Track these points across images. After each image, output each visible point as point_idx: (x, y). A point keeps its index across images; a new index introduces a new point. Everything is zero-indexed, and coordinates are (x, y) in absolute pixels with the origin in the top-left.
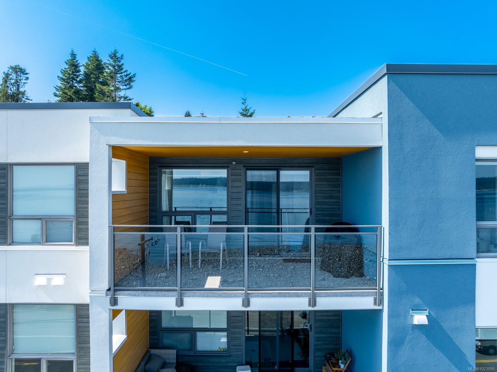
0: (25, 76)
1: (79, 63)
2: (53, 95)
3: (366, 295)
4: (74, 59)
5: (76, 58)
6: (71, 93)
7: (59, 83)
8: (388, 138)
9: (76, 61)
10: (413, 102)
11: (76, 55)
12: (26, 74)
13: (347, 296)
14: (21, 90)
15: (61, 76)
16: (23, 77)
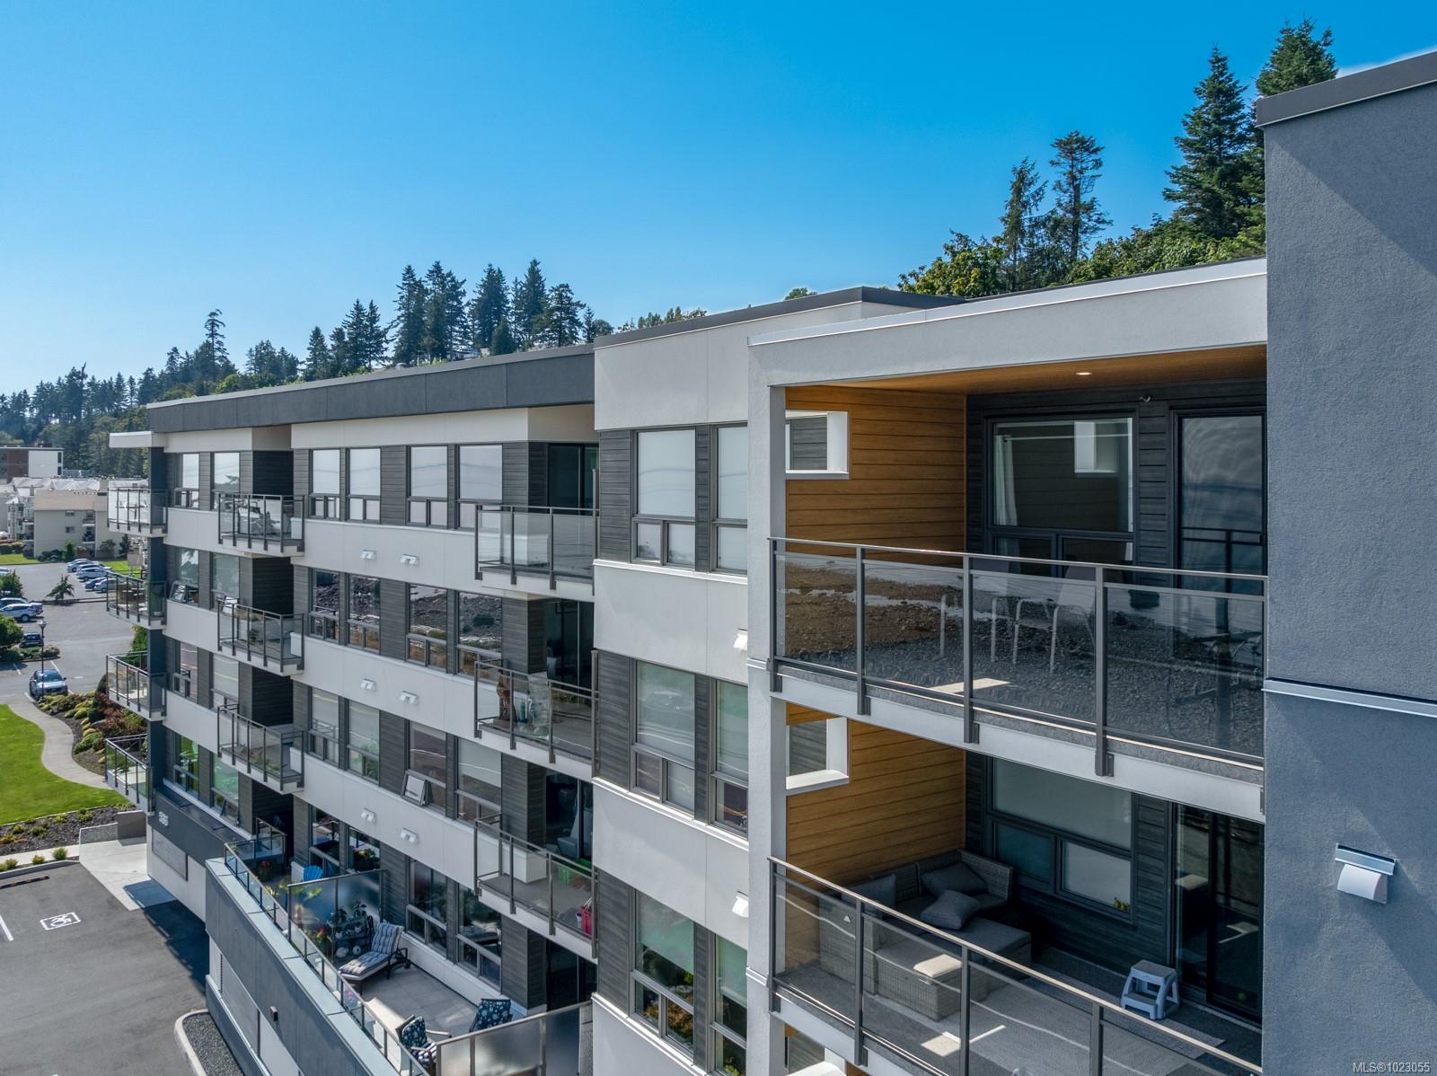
0: (1094, 156)
1: (1237, 82)
2: (1163, 197)
3: (1238, 775)
4: (1222, 74)
5: (1227, 69)
6: (1214, 180)
7: (1182, 160)
8: (1269, 318)
9: (1227, 78)
10: (1345, 197)
11: (1225, 59)
12: (1095, 151)
13: (1188, 767)
14: (1085, 198)
15: (1185, 135)
16: (1089, 159)
